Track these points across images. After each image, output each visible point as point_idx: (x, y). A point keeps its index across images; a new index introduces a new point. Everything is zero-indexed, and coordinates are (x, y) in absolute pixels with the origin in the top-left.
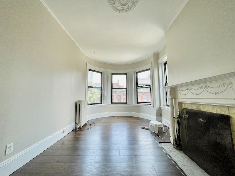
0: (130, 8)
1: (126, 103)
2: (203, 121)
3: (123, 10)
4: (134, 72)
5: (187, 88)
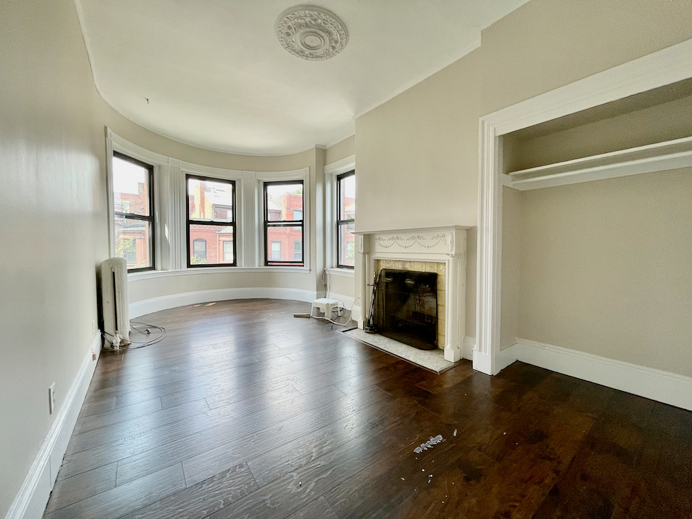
0: (317, 57)
1: (234, 264)
2: (413, 283)
3: (300, 53)
4: (259, 181)
5: (392, 236)
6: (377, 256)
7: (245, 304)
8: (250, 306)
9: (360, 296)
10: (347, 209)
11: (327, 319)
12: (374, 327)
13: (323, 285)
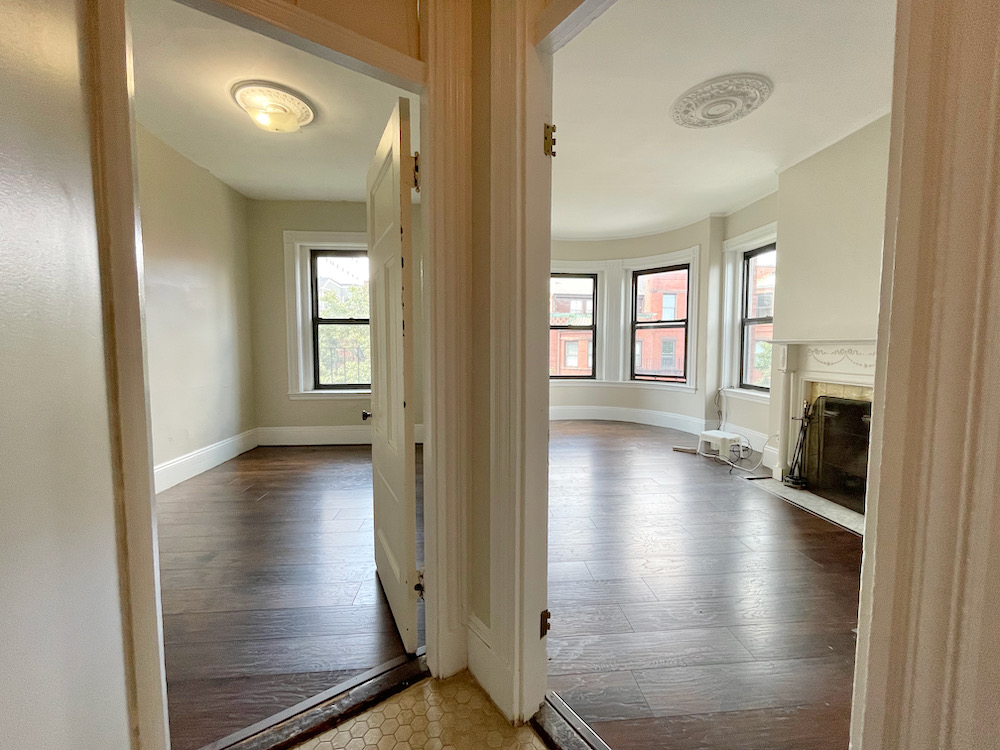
0: (723, 121)
1: (593, 376)
3: (700, 125)
4: (627, 271)
5: (839, 348)
6: (811, 376)
7: (607, 427)
8: (613, 429)
9: (778, 432)
10: (760, 283)
11: (722, 459)
12: (800, 479)
13: (716, 411)
